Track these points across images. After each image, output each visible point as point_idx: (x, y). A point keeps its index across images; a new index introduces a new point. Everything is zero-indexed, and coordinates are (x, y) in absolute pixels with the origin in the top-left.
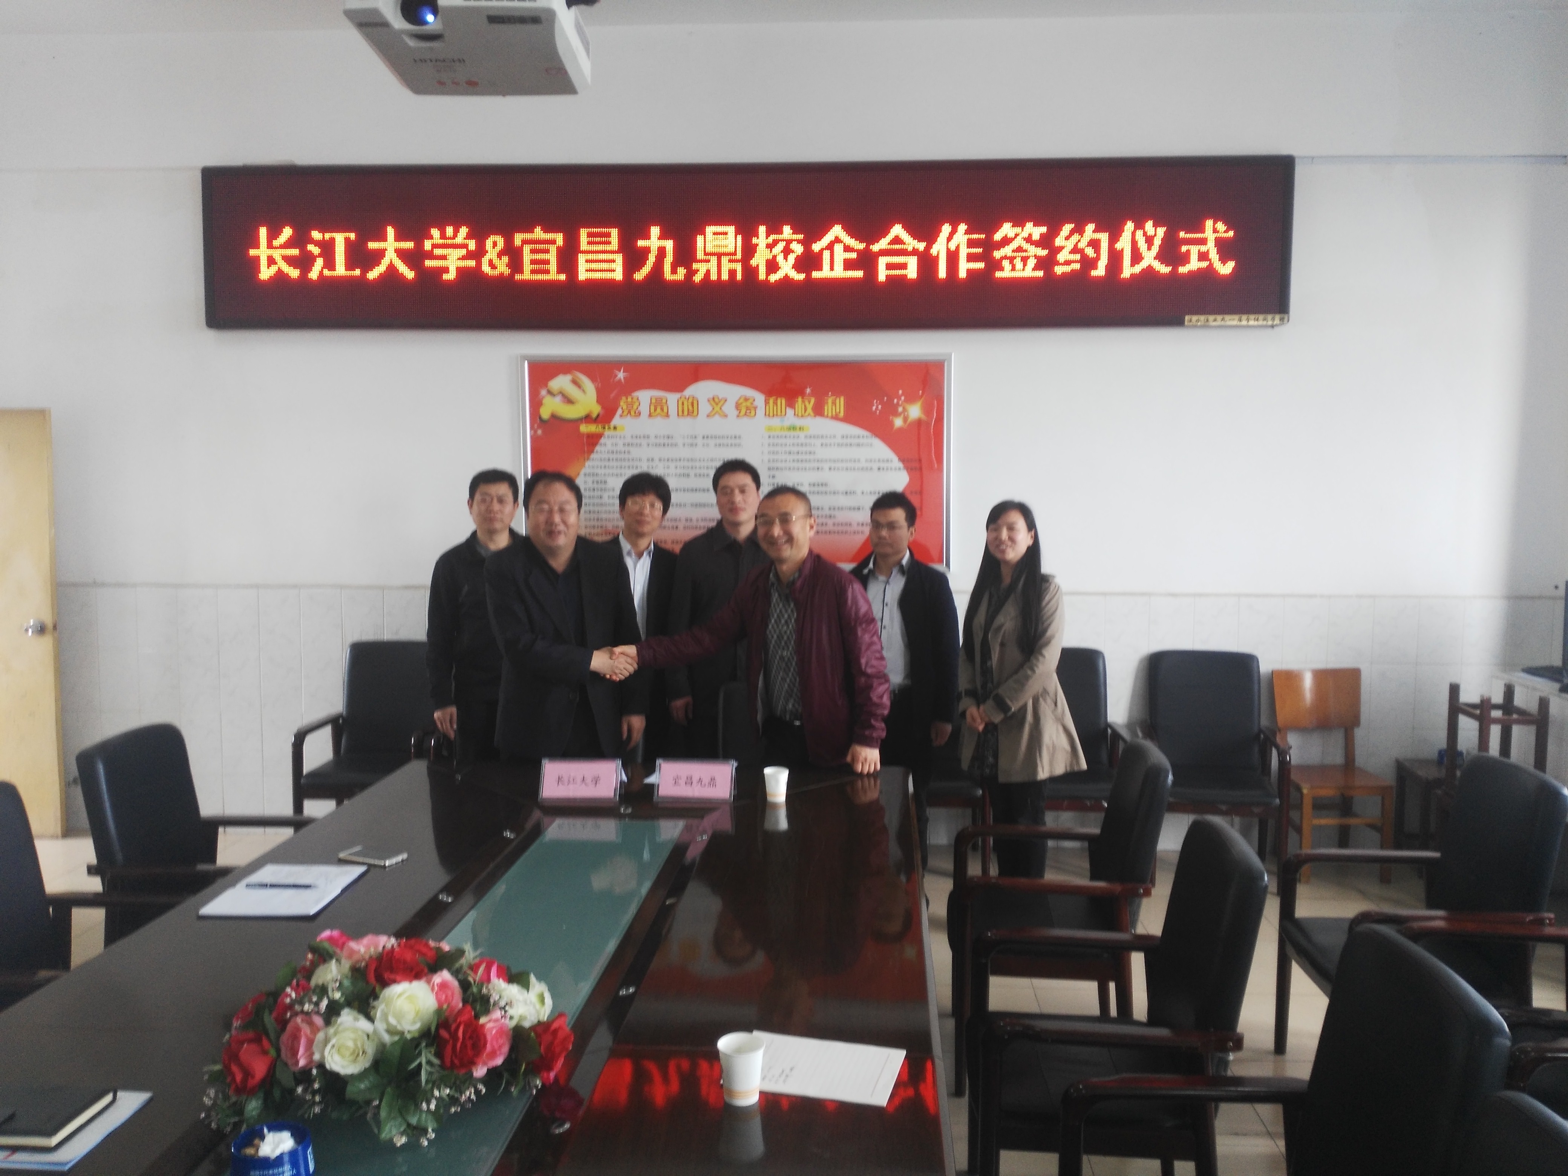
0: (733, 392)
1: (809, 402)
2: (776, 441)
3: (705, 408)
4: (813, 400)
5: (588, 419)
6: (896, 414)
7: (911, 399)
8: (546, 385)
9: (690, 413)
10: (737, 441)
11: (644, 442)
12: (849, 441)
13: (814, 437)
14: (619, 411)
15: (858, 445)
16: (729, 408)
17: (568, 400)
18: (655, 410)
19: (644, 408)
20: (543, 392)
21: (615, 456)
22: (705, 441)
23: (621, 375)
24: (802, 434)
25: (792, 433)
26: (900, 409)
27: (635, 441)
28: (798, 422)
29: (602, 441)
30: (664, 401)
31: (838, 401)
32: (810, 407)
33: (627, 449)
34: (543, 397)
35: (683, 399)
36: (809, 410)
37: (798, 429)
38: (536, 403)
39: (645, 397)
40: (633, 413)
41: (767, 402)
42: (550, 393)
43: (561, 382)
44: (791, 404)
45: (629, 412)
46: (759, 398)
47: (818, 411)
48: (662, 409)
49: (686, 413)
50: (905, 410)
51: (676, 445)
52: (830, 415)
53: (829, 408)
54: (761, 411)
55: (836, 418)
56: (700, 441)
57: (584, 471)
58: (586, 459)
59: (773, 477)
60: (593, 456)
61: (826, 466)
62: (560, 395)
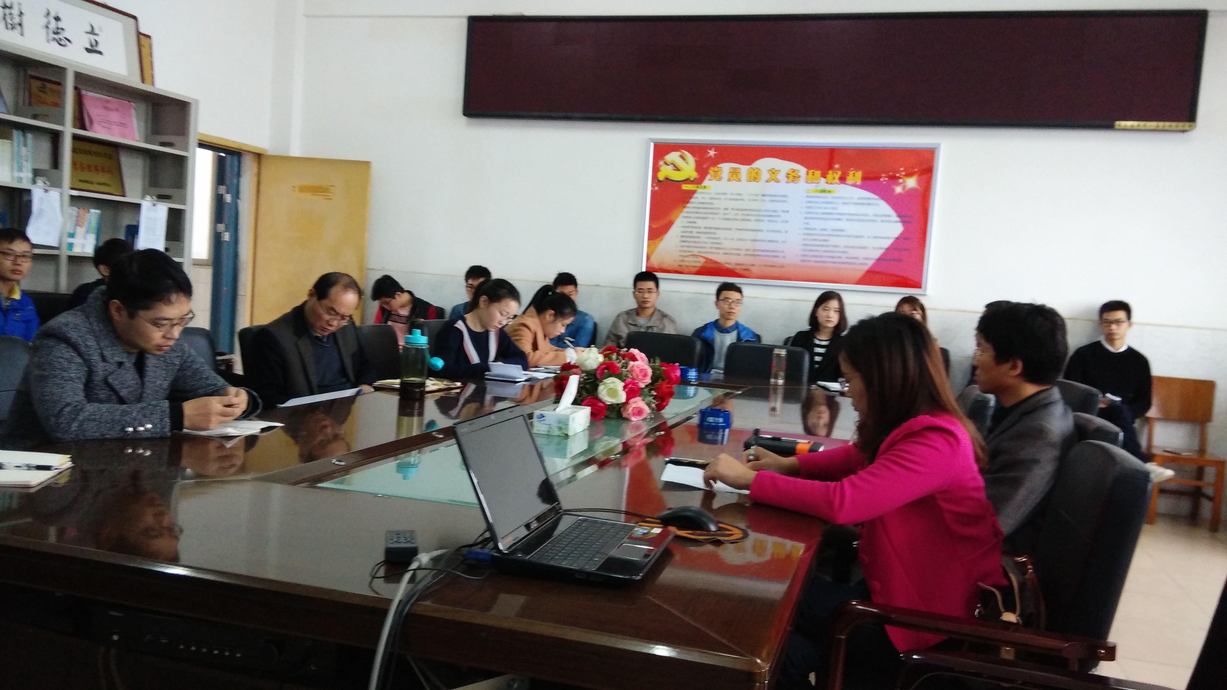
0: (785, 166)
1: (837, 174)
2: (811, 199)
3: (765, 176)
4: (839, 173)
5: (687, 181)
6: (899, 184)
7: (909, 174)
8: (663, 159)
9: (755, 179)
10: (784, 199)
11: (723, 197)
12: (862, 201)
13: (838, 198)
14: (708, 177)
15: (869, 204)
16: (782, 176)
18: (732, 177)
19: (725, 175)
20: (661, 163)
21: (703, 206)
22: (764, 198)
23: (712, 153)
24: (829, 195)
25: (823, 194)
26: (901, 181)
27: (716, 196)
29: (696, 195)
30: (738, 171)
31: (857, 174)
32: (837, 177)
33: (712, 201)
34: (662, 166)
35: (751, 169)
36: (837, 179)
37: (827, 192)
38: (656, 170)
39: (726, 167)
40: (717, 178)
41: (808, 173)
42: (666, 163)
43: (673, 157)
44: (824, 176)
45: (715, 177)
46: (802, 170)
47: (843, 179)
48: (737, 177)
49: (752, 179)
50: (904, 182)
51: (744, 200)
52: (851, 183)
53: (850, 179)
54: (803, 179)
55: (854, 185)
56: (760, 198)
57: (682, 214)
58: (685, 207)
59: (808, 224)
60: (689, 205)
61: (845, 217)
62: (672, 165)
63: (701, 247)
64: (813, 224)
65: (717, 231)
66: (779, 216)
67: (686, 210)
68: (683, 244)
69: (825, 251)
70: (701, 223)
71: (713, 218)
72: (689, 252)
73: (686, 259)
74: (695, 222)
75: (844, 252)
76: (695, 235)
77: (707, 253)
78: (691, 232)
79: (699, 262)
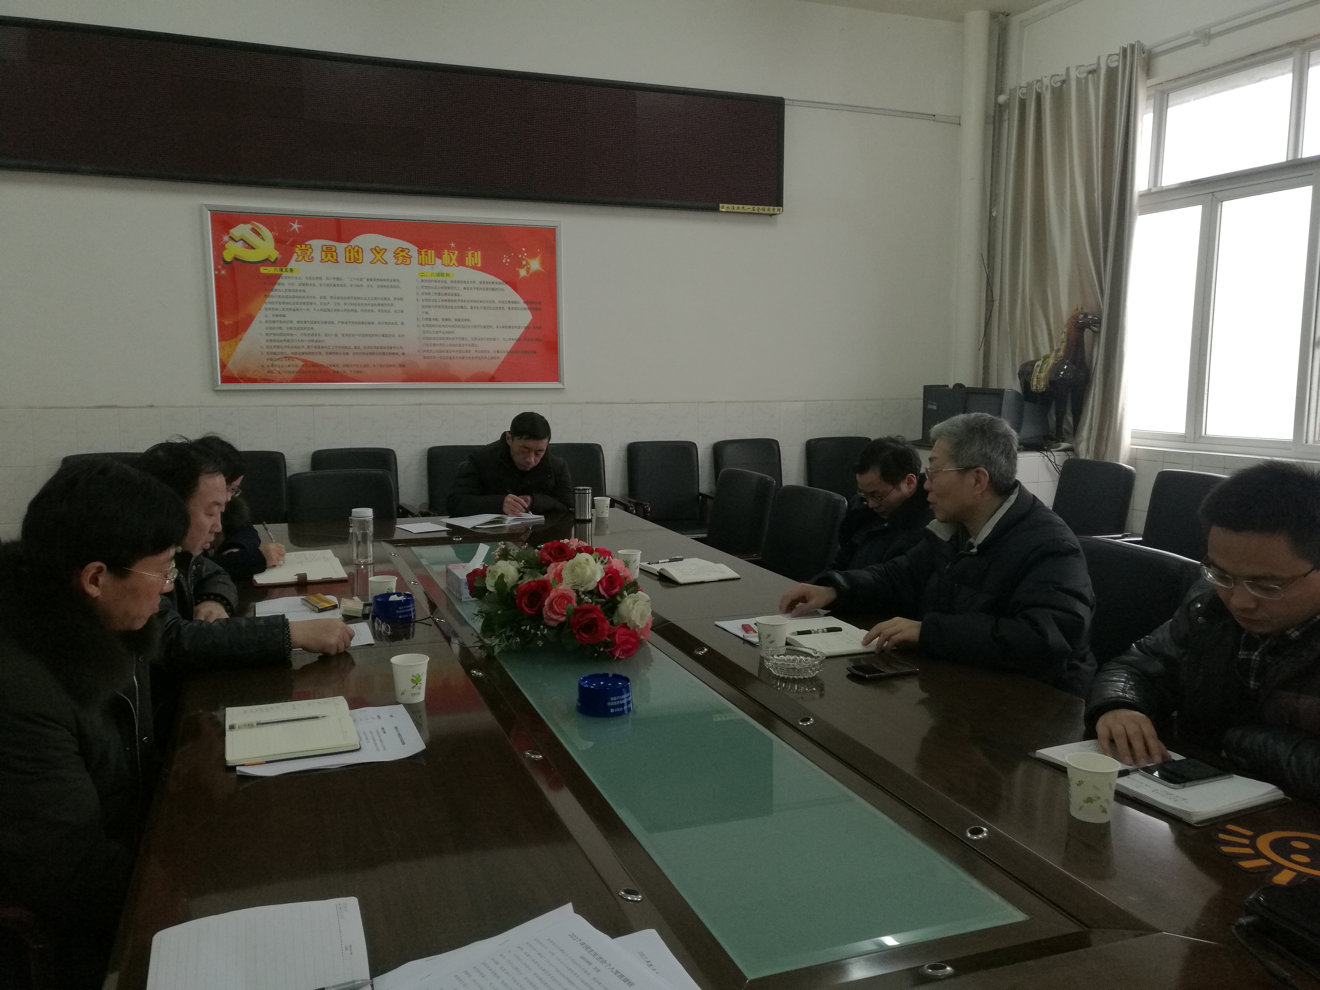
0: (392, 244)
1: (454, 254)
2: (427, 284)
3: (368, 256)
4: (456, 252)
5: (266, 262)
6: (522, 267)
7: (532, 256)
8: (228, 233)
9: (356, 261)
10: (396, 284)
11: (317, 282)
12: (485, 286)
13: (458, 282)
14: (295, 256)
15: (493, 289)
16: (389, 256)
17: (250, 247)
18: (326, 256)
19: (317, 254)
21: (291, 294)
22: (370, 283)
23: (295, 226)
24: (448, 279)
25: (440, 278)
26: (524, 263)
27: (309, 282)
28: (446, 270)
29: (280, 281)
30: (334, 250)
31: (476, 253)
32: (454, 258)
33: (302, 288)
34: (226, 242)
35: (350, 248)
36: (454, 261)
37: (445, 275)
38: (219, 248)
39: (317, 244)
40: (306, 258)
41: (420, 253)
44: (439, 256)
45: (304, 257)
46: (413, 250)
47: (461, 262)
48: (332, 257)
49: (352, 260)
50: (527, 264)
51: (345, 285)
52: (470, 265)
53: (469, 260)
54: (415, 260)
55: (475, 267)
56: (365, 283)
57: (265, 306)
58: (266, 296)
59: (427, 313)
60: (272, 293)
61: (468, 305)
62: (242, 242)
63: (296, 347)
64: (433, 313)
65: (314, 326)
66: (392, 305)
67: (268, 300)
68: (270, 344)
69: (450, 345)
70: (290, 316)
71: (308, 310)
72: (282, 353)
73: (277, 363)
74: (284, 316)
75: (473, 345)
76: (285, 331)
77: (303, 353)
78: (280, 328)
79: (297, 366)
